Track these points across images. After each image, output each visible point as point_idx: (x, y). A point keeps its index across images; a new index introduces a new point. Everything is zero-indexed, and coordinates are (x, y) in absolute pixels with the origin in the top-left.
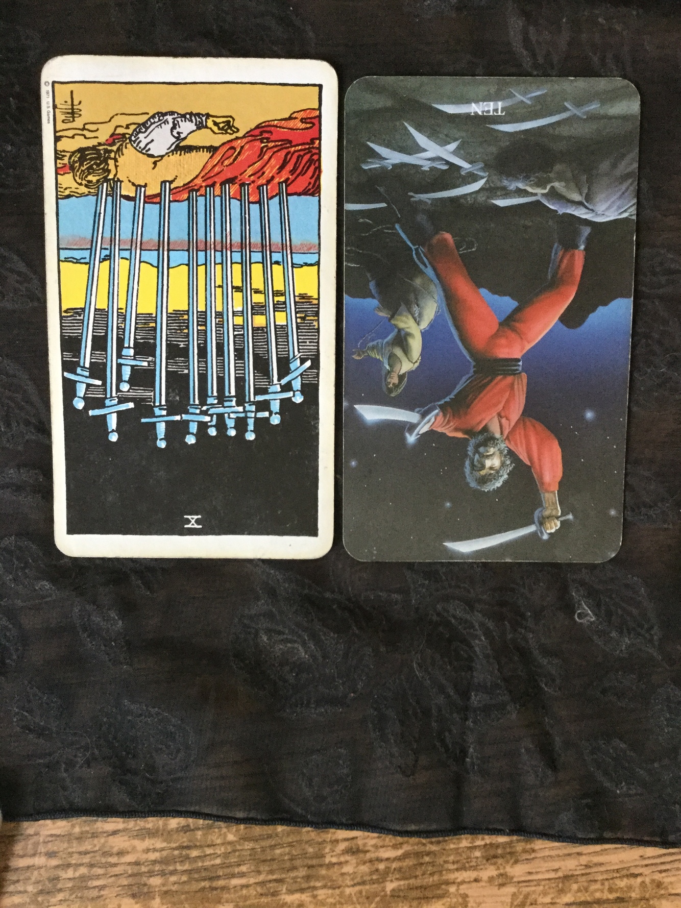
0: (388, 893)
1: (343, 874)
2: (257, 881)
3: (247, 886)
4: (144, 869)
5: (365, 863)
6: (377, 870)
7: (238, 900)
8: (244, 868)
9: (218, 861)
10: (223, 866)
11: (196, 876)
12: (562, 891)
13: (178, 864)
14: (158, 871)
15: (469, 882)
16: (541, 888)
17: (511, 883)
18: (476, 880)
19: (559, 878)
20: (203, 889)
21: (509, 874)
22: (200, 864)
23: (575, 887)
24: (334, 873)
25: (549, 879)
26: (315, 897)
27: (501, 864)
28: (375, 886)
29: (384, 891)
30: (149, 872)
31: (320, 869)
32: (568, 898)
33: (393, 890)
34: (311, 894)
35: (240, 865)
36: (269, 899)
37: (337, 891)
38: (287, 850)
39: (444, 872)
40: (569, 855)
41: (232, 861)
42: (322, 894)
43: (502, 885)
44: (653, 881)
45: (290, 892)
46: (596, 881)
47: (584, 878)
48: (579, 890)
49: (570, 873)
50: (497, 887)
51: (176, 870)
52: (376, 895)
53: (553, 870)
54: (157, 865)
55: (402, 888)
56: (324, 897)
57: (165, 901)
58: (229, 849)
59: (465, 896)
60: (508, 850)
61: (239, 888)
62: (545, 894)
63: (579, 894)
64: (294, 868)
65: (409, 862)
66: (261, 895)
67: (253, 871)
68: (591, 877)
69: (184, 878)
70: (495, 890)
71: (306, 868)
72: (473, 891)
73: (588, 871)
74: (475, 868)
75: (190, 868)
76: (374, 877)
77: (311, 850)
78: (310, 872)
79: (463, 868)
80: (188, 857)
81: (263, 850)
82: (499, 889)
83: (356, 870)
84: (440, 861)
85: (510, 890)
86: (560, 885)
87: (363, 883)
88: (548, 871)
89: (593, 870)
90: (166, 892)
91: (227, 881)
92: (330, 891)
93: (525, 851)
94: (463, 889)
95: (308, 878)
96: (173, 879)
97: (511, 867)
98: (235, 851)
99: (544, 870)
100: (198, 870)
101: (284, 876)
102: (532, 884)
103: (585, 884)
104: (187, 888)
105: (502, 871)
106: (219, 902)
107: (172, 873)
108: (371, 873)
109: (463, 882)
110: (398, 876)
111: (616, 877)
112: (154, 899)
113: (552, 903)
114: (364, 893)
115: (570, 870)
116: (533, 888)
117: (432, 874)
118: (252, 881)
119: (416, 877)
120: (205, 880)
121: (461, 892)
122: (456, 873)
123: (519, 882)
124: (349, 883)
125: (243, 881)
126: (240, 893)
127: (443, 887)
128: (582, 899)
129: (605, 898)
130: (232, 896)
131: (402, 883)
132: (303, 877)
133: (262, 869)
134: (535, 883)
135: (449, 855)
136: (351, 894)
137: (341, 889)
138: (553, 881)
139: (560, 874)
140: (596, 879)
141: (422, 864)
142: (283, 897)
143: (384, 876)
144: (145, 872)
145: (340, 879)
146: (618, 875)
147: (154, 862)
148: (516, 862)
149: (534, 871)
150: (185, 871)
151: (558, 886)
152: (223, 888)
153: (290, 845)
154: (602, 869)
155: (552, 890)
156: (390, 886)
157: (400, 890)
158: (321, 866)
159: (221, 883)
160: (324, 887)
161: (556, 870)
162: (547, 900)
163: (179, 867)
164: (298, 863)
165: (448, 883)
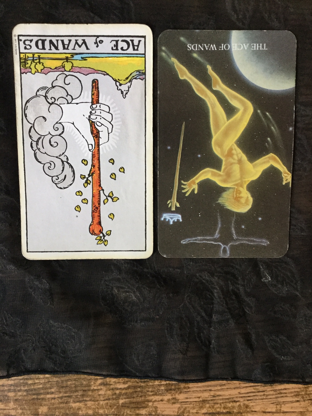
0: (120, 405)
1: (99, 395)
2: (59, 396)
3: (54, 398)
4: (6, 388)
5: (110, 390)
6: (115, 394)
7: (50, 405)
8: (53, 390)
9: (41, 386)
10: (42, 388)
11: (30, 393)
12: (201, 408)
13: (22, 387)
14: (13, 389)
15: (159, 401)
16: (192, 405)
17: (178, 402)
18: (162, 400)
19: (200, 401)
20: (34, 399)
21: (177, 398)
22: (32, 387)
23: (208, 405)
24: (96, 394)
25: (196, 402)
26: (86, 405)
27: (174, 393)
28: (114, 401)
29: (118, 403)
30: (8, 390)
31: (89, 392)
32: (204, 411)
33: (123, 403)
34: (84, 403)
35: (51, 388)
36: (64, 405)
37: (97, 403)
38: (74, 382)
39: (147, 396)
40: (205, 390)
41: (48, 386)
42: (89, 404)
43: (174, 403)
44: (244, 404)
45: (74, 402)
46: (217, 403)
47: (212, 402)
48: (210, 407)
49: (206, 399)
50: (171, 404)
51: (21, 389)
52: (114, 405)
53: (198, 397)
54: (12, 387)
55: (127, 402)
56: (90, 405)
57: (15, 404)
58: (46, 380)
59: (156, 408)
60: (177, 387)
61: (50, 399)
62: (194, 408)
63: (210, 409)
64: (76, 391)
65: (130, 391)
66: (61, 403)
67: (58, 392)
68: (215, 402)
69: (25, 393)
70: (170, 406)
71: (82, 391)
72: (160, 406)
73: (214, 398)
74: (161, 395)
75: (28, 389)
76: (114, 397)
77: (85, 383)
78: (85, 393)
79: (156, 394)
80: (27, 384)
81: (62, 381)
82: (172, 405)
83: (105, 393)
84: (145, 390)
85: (178, 405)
86: (201, 404)
87: (109, 399)
88: (195, 398)
89: (217, 398)
90: (16, 400)
91: (45, 396)
92: (93, 403)
93: (185, 388)
94: (156, 404)
95: (83, 396)
96: (20, 393)
97: (178, 395)
98: (49, 382)
99: (193, 397)
100: (32, 390)
101: (72, 394)
102: (188, 403)
103: (213, 405)
104: (26, 398)
105: (174, 397)
106: (41, 405)
107: (19, 391)
108: (113, 395)
109: (155, 401)
110: (125, 397)
111: (227, 402)
112: (10, 402)
113: (196, 413)
114: (109, 404)
115: (206, 398)
116: (188, 405)
117: (141, 396)
118: (56, 396)
119: (134, 397)
120: (34, 395)
121: (154, 405)
122: (152, 396)
123: (181, 402)
124: (102, 399)
125: (53, 396)
126: (51, 402)
127: (146, 403)
128: (211, 411)
129: (221, 411)
130: (47, 403)
131: (127, 400)
132: (80, 396)
133: (61, 390)
134: (189, 403)
135: (149, 388)
136: (103, 404)
137: (98, 402)
138: (197, 402)
139: (201, 399)
140: (218, 402)
141: (136, 392)
142: (71, 404)
143: (118, 397)
144: (6, 390)
145: (98, 397)
146: (228, 401)
147: (11, 385)
148: (181, 393)
149: (189, 397)
150: (26, 390)
151: (200, 405)
152: (43, 399)
153: (75, 380)
154: (221, 398)
155: (197, 407)
156: (121, 401)
157: (126, 403)
158: (89, 390)
159: (42, 396)
160: (90, 400)
161: (199, 397)
162: (195, 411)
163: (22, 388)
164: (79, 388)
165: (149, 401)
